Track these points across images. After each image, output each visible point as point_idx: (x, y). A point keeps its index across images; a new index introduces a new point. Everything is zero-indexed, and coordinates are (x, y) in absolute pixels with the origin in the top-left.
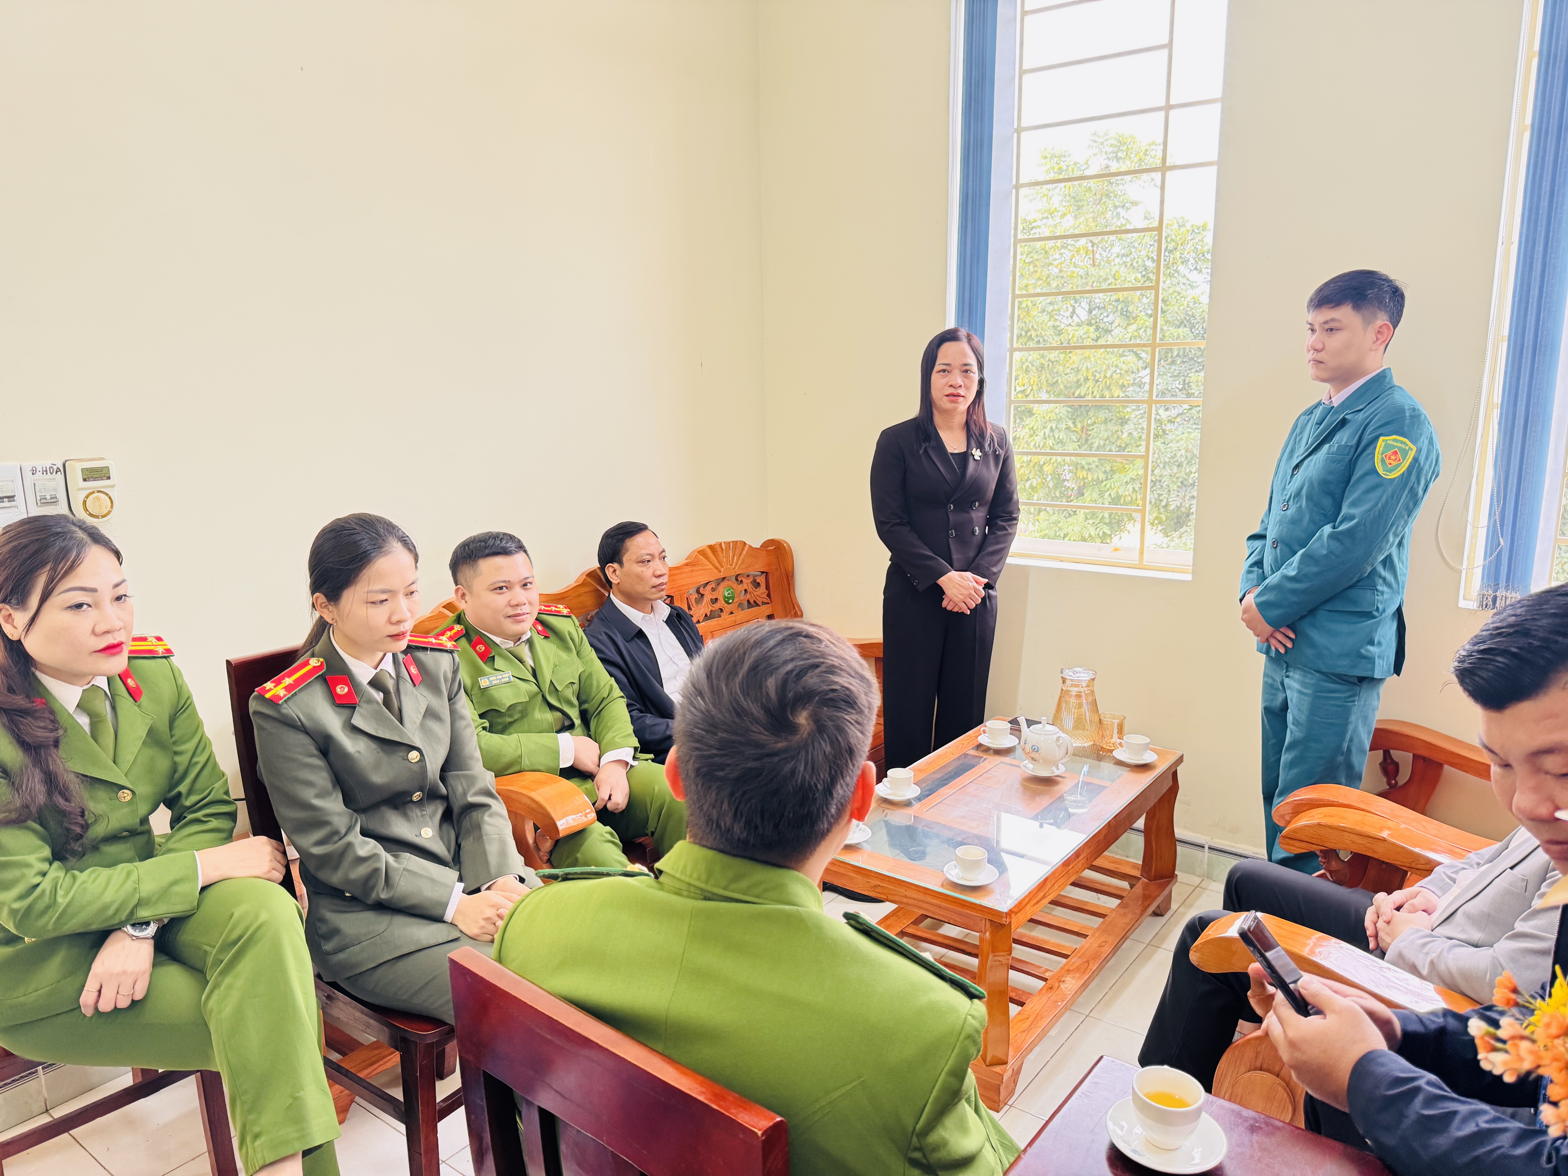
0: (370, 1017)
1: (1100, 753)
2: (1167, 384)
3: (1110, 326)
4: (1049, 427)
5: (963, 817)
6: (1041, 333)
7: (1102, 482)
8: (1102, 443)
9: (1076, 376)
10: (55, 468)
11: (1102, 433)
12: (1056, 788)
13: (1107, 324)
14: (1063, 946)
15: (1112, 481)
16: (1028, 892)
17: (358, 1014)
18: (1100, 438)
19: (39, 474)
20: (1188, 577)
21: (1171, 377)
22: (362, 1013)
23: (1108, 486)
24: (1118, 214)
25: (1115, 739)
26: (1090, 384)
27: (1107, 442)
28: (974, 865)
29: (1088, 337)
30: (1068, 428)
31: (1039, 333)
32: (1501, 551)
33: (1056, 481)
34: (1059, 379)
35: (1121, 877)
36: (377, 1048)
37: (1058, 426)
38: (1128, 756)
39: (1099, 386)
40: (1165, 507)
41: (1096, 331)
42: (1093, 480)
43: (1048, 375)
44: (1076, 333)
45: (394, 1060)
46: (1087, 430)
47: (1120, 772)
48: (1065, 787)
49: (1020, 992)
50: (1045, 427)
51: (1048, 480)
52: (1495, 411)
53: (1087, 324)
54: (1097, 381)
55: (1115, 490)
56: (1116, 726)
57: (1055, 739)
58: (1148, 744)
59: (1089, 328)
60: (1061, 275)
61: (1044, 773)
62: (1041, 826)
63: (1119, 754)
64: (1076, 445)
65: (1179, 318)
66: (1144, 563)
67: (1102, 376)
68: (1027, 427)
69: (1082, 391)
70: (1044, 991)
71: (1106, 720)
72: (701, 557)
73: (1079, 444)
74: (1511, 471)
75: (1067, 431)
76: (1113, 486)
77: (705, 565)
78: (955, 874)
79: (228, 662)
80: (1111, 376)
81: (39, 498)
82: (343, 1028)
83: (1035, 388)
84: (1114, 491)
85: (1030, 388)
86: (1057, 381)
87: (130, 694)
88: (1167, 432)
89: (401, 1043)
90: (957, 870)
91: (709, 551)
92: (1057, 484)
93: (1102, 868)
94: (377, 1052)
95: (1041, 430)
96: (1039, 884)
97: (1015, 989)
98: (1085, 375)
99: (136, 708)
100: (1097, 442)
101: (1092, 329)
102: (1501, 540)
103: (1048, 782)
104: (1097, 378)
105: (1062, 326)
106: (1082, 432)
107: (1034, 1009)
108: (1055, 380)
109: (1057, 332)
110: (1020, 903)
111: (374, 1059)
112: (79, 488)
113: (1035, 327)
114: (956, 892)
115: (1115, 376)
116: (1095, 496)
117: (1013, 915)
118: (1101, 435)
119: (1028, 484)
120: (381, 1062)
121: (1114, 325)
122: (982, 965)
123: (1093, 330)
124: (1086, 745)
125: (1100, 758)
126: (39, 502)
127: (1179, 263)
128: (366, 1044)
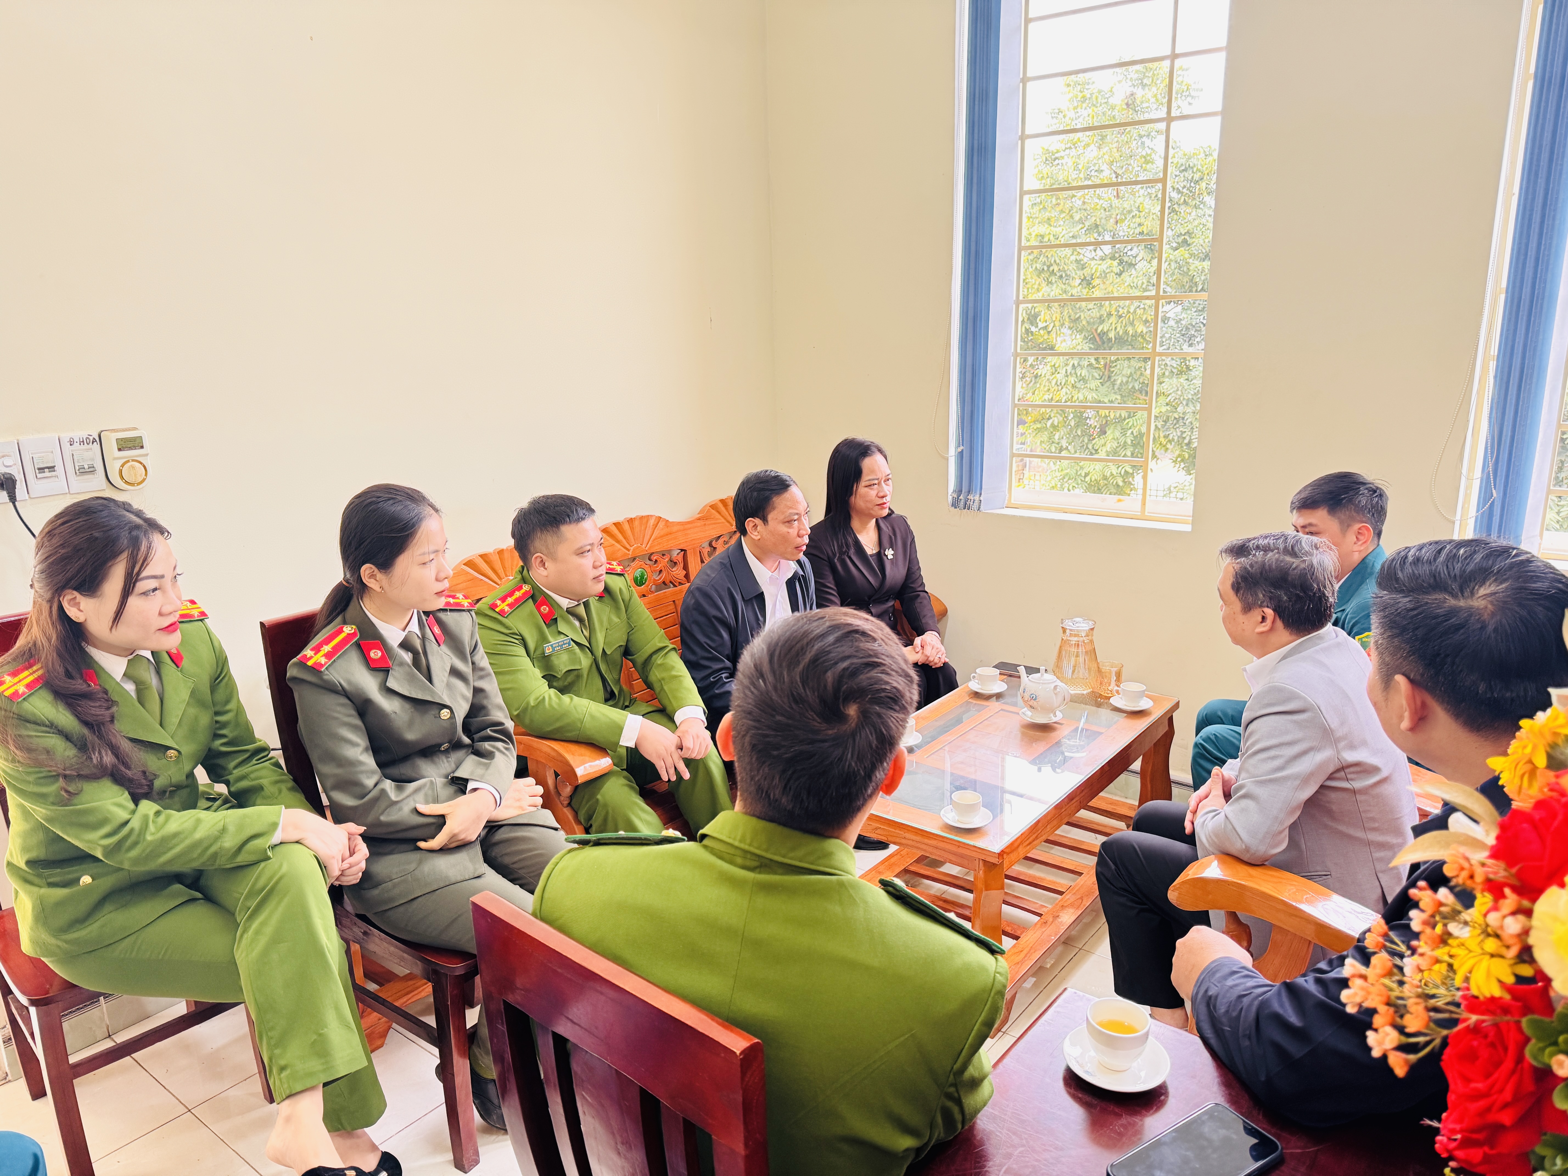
0: (404, 952)
1: (1099, 700)
2: (1191, 319)
3: (1134, 260)
4: (1071, 364)
5: (962, 763)
6: (1064, 268)
7: (1125, 419)
8: (1125, 380)
9: (1099, 312)
10: (91, 438)
11: (1125, 369)
12: (1053, 734)
13: (1131, 257)
14: (1059, 884)
15: (1134, 418)
16: (1020, 833)
17: (392, 949)
18: (1123, 375)
19: (76, 445)
20: (1188, 528)
21: (1195, 312)
22: (396, 947)
23: (1130, 424)
24: (1143, 143)
25: (1113, 687)
26: (1113, 319)
27: (1130, 379)
28: (970, 808)
29: (1112, 271)
30: (1090, 365)
31: (1061, 268)
32: (1493, 502)
33: (1077, 420)
34: (1082, 314)
35: (1118, 817)
36: (411, 979)
37: (1081, 363)
38: (1125, 703)
39: (1122, 322)
40: (1188, 444)
41: (1119, 265)
42: (1115, 418)
43: (1070, 311)
44: (1099, 267)
45: (427, 990)
46: (1110, 367)
47: (1117, 718)
48: (1062, 733)
49: (1016, 927)
50: (1067, 365)
51: (1070, 418)
52: (1491, 363)
53: (1111, 259)
54: (1120, 317)
55: (1138, 427)
56: (1114, 673)
57: (1052, 688)
58: (1144, 691)
59: (1112, 262)
60: (1084, 207)
61: (1041, 720)
62: (1039, 770)
63: (1116, 701)
64: (1098, 382)
65: (1204, 251)
66: (1146, 514)
67: (1125, 311)
68: (1049, 365)
69: (1104, 327)
70: (1038, 926)
71: (1104, 669)
72: (713, 511)
73: (1101, 381)
74: (1506, 423)
75: (1089, 368)
76: (1135, 424)
77: (717, 519)
78: (951, 817)
79: (262, 624)
80: (1135, 311)
81: (77, 468)
82: (379, 962)
83: (1057, 324)
84: (1137, 429)
85: (1052, 325)
86: (1080, 317)
87: (172, 660)
88: (1191, 368)
89: (434, 975)
90: (953, 814)
91: (721, 505)
92: (1079, 422)
93: (1099, 809)
94: (411, 983)
95: (1063, 367)
96: (1031, 826)
97: (1010, 923)
98: (1108, 310)
99: (179, 673)
100: (1120, 379)
101: (1115, 263)
102: (1494, 491)
103: (1045, 728)
104: (1120, 314)
105: (1085, 260)
106: (1105, 369)
107: (1028, 942)
108: (1077, 316)
109: (1081, 266)
110: (1012, 844)
111: (409, 989)
112: (115, 458)
113: (1058, 261)
114: (952, 834)
115: (1138, 311)
116: (1117, 434)
117: (1005, 856)
118: (1124, 372)
119: (1049, 423)
120: (416, 992)
121: (1138, 259)
122: (976, 901)
123: (1117, 265)
124: (1085, 692)
125: (1099, 705)
126: (77, 472)
127: (1205, 194)
128: (401, 975)
